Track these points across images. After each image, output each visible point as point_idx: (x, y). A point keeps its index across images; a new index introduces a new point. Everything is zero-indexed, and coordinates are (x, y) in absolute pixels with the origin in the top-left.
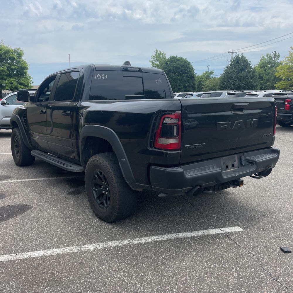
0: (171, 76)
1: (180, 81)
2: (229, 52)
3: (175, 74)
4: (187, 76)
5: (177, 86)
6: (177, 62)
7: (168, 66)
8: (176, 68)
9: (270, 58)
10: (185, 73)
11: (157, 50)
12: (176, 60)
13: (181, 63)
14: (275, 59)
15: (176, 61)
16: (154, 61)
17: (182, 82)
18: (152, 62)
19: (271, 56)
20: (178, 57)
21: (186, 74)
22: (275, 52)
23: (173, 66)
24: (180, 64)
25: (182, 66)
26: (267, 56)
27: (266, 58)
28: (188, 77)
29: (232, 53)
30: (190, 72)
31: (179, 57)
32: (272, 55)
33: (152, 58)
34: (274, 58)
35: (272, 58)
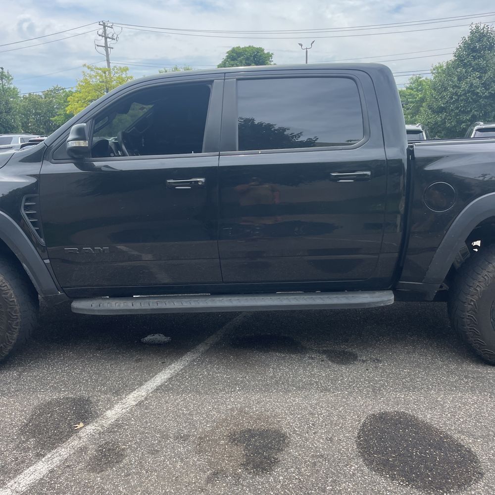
22: (2, 69)
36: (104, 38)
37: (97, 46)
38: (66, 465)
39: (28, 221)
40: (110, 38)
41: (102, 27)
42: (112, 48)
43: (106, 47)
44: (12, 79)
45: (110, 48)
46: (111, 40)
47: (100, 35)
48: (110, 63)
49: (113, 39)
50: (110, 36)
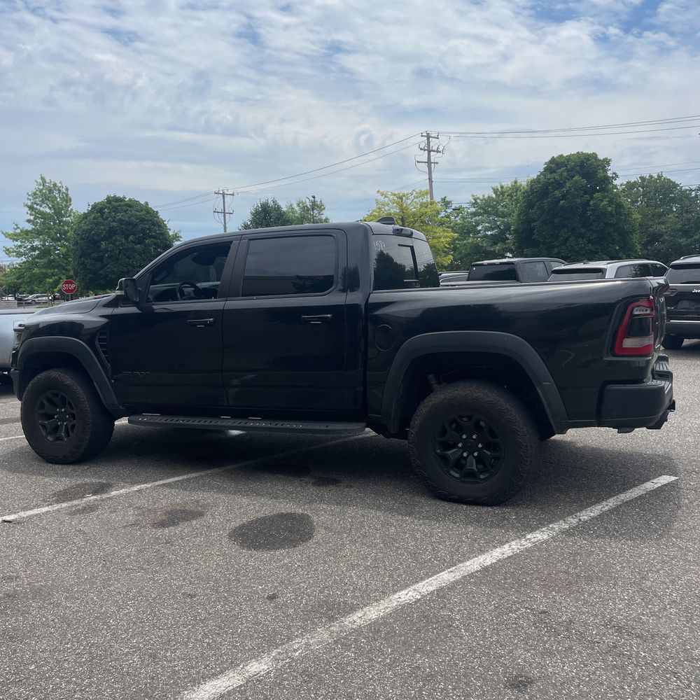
0: (117, 243)
1: (140, 254)
2: (218, 193)
3: (127, 239)
4: (155, 244)
5: (134, 267)
6: (127, 210)
7: (107, 219)
8: (129, 223)
9: (305, 209)
10: (151, 237)
11: (43, 179)
12: (125, 205)
13: (138, 213)
14: (316, 212)
15: (125, 208)
16: (35, 206)
17: (146, 258)
18: (31, 208)
19: (307, 206)
20: (127, 199)
21: (152, 239)
22: (314, 197)
23: (120, 220)
24: (136, 215)
25: (142, 220)
26: (298, 205)
27: (297, 208)
28: (159, 247)
29: (223, 194)
30: (162, 234)
31: (130, 200)
32: (308, 204)
33: (30, 197)
34: (313, 209)
35: (308, 210)
36: (426, 151)
37: (418, 162)
38: (58, 510)
39: (100, 350)
40: (434, 151)
41: (426, 138)
42: (437, 163)
43: (429, 162)
44: (324, 208)
45: (434, 163)
46: (435, 153)
47: (421, 149)
48: (432, 182)
49: (438, 151)
50: (435, 148)
